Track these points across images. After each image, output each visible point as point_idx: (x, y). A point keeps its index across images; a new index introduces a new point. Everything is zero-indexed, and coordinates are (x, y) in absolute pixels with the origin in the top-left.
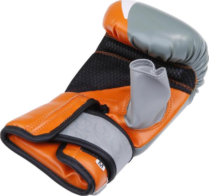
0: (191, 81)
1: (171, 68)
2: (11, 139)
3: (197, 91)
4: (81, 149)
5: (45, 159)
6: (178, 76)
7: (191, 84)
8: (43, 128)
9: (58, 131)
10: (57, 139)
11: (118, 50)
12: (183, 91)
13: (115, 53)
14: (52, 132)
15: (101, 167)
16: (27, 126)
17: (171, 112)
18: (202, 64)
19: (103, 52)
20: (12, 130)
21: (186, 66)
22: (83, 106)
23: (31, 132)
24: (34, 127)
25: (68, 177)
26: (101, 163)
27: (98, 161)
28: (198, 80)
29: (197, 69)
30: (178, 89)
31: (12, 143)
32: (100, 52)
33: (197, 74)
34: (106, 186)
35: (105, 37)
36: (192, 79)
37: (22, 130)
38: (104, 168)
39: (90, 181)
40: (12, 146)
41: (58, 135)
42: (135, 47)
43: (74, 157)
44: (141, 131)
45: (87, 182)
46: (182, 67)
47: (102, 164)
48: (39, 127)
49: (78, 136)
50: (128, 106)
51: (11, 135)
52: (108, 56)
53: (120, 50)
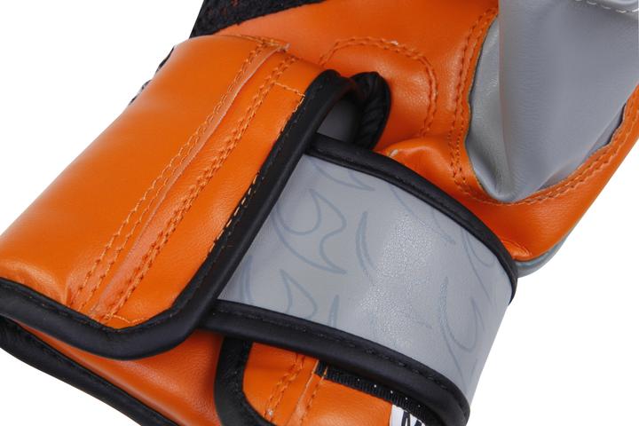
4: (319, 372)
26: (411, 416)
27: (397, 415)
47: (414, 420)
50: (473, 87)
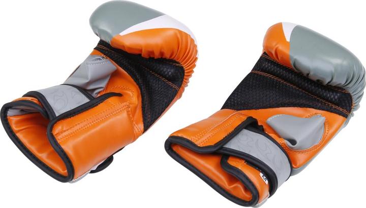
0: (348, 105)
1: (329, 91)
2: (175, 149)
3: (353, 115)
4: (245, 162)
5: (209, 170)
6: (336, 100)
7: (348, 108)
8: (207, 140)
9: (222, 144)
10: (222, 151)
11: (275, 71)
12: (340, 114)
13: (271, 73)
14: (216, 145)
15: (264, 180)
16: (193, 138)
17: (328, 135)
18: (360, 89)
19: (259, 73)
20: (178, 140)
21: (344, 90)
22: (243, 123)
23: (196, 143)
24: (199, 139)
25: (231, 188)
27: (261, 175)
28: (354, 104)
29: (355, 93)
30: (335, 113)
31: (175, 153)
32: (256, 72)
33: (354, 98)
34: (266, 200)
35: (261, 57)
36: (349, 103)
37: (188, 141)
38: (267, 182)
39: (254, 192)
40: (175, 156)
41: (222, 148)
42: (296, 71)
43: (240, 168)
44: (300, 152)
45: (252, 193)
46: (340, 90)
47: (265, 178)
48: (204, 139)
49: (241, 150)
51: (175, 144)
52: (264, 77)
53: (277, 71)
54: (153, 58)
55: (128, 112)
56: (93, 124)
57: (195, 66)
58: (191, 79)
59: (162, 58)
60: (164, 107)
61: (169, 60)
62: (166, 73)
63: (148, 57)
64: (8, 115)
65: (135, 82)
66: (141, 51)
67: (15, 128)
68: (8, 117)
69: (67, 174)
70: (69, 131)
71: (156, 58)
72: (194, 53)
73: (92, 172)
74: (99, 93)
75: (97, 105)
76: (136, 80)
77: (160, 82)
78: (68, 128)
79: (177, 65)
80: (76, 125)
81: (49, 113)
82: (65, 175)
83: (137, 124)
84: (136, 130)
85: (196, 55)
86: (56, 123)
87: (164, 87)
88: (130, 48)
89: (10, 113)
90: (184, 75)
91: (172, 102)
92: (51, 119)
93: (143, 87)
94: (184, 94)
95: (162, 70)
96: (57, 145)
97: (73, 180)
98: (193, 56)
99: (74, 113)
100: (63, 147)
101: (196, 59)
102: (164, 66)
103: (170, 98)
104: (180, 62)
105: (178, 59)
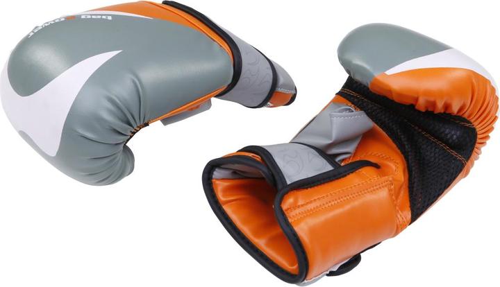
54: (432, 113)
55: (390, 190)
56: (339, 201)
57: (492, 129)
58: (484, 149)
59: (444, 113)
60: (443, 187)
61: (455, 116)
62: (449, 136)
63: (424, 111)
64: (213, 176)
65: (399, 149)
66: (417, 100)
67: (221, 197)
68: (213, 180)
69: (298, 270)
70: (305, 207)
71: (435, 113)
72: (493, 109)
73: (332, 274)
74: (343, 160)
75: (345, 176)
76: (401, 146)
77: (437, 150)
78: (303, 203)
79: (467, 125)
80: (315, 200)
81: (277, 178)
82: (294, 273)
83: (402, 211)
84: (401, 219)
85: (496, 113)
86: (287, 193)
87: (444, 157)
88: (400, 95)
89: (217, 174)
90: (476, 140)
91: (455, 181)
92: (280, 187)
93: (410, 157)
94: (473, 171)
95: (444, 132)
96: (289, 225)
97: (305, 281)
98: (491, 113)
99: (313, 183)
100: (296, 229)
101: (496, 118)
102: (447, 127)
103: (452, 174)
104: (472, 121)
105: (469, 116)
